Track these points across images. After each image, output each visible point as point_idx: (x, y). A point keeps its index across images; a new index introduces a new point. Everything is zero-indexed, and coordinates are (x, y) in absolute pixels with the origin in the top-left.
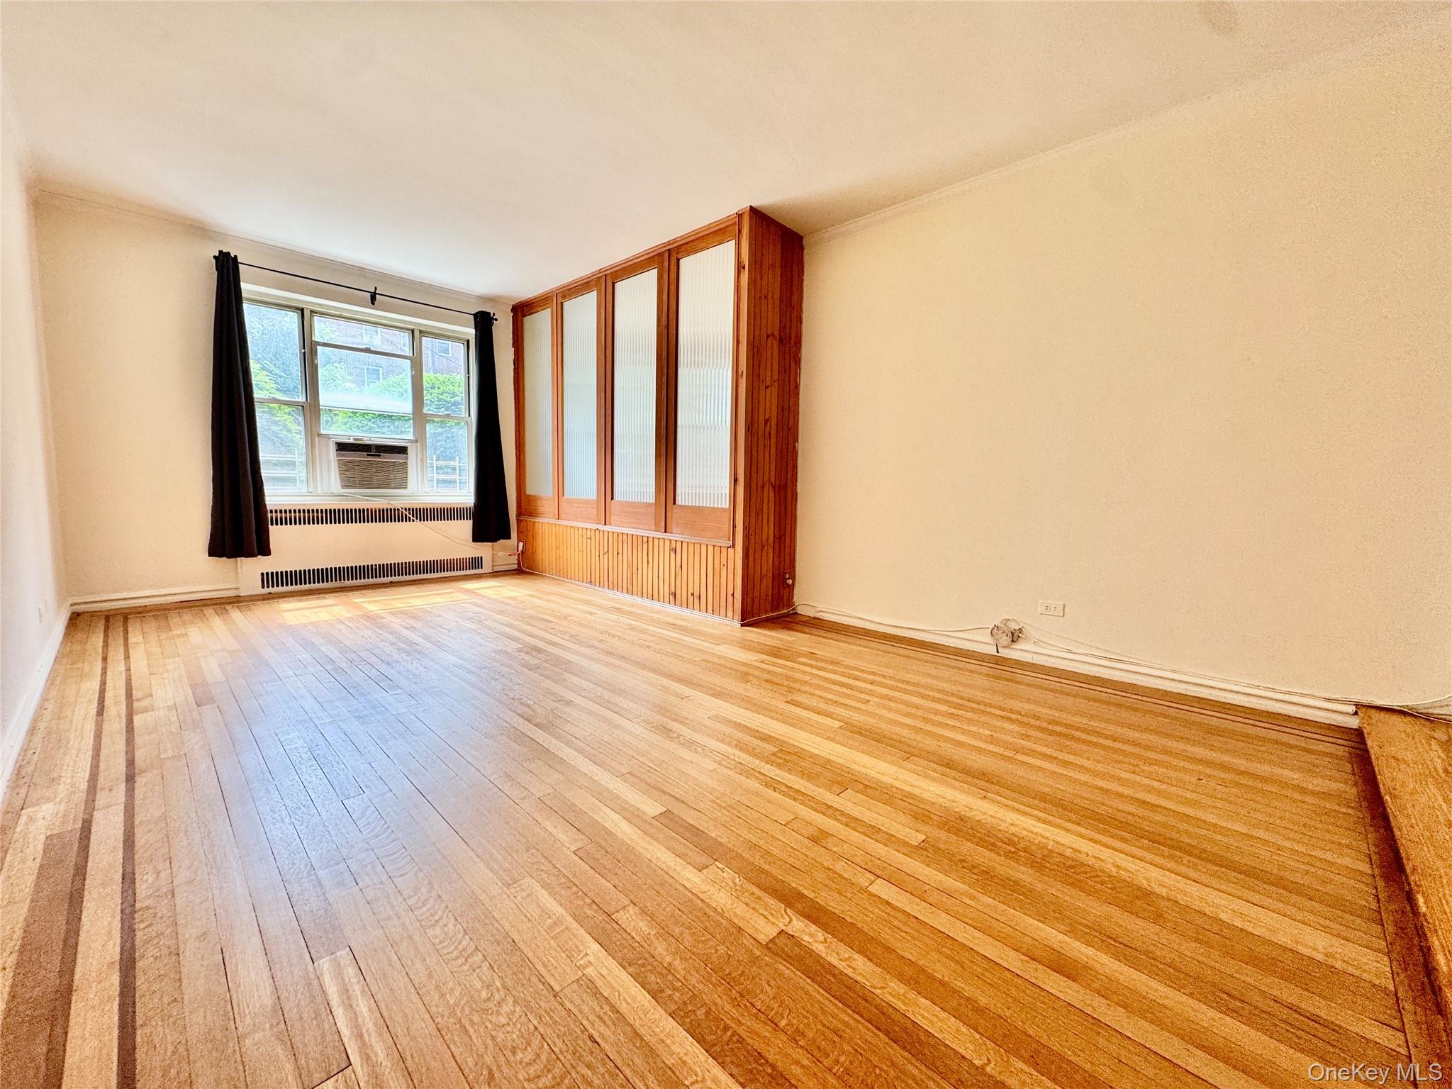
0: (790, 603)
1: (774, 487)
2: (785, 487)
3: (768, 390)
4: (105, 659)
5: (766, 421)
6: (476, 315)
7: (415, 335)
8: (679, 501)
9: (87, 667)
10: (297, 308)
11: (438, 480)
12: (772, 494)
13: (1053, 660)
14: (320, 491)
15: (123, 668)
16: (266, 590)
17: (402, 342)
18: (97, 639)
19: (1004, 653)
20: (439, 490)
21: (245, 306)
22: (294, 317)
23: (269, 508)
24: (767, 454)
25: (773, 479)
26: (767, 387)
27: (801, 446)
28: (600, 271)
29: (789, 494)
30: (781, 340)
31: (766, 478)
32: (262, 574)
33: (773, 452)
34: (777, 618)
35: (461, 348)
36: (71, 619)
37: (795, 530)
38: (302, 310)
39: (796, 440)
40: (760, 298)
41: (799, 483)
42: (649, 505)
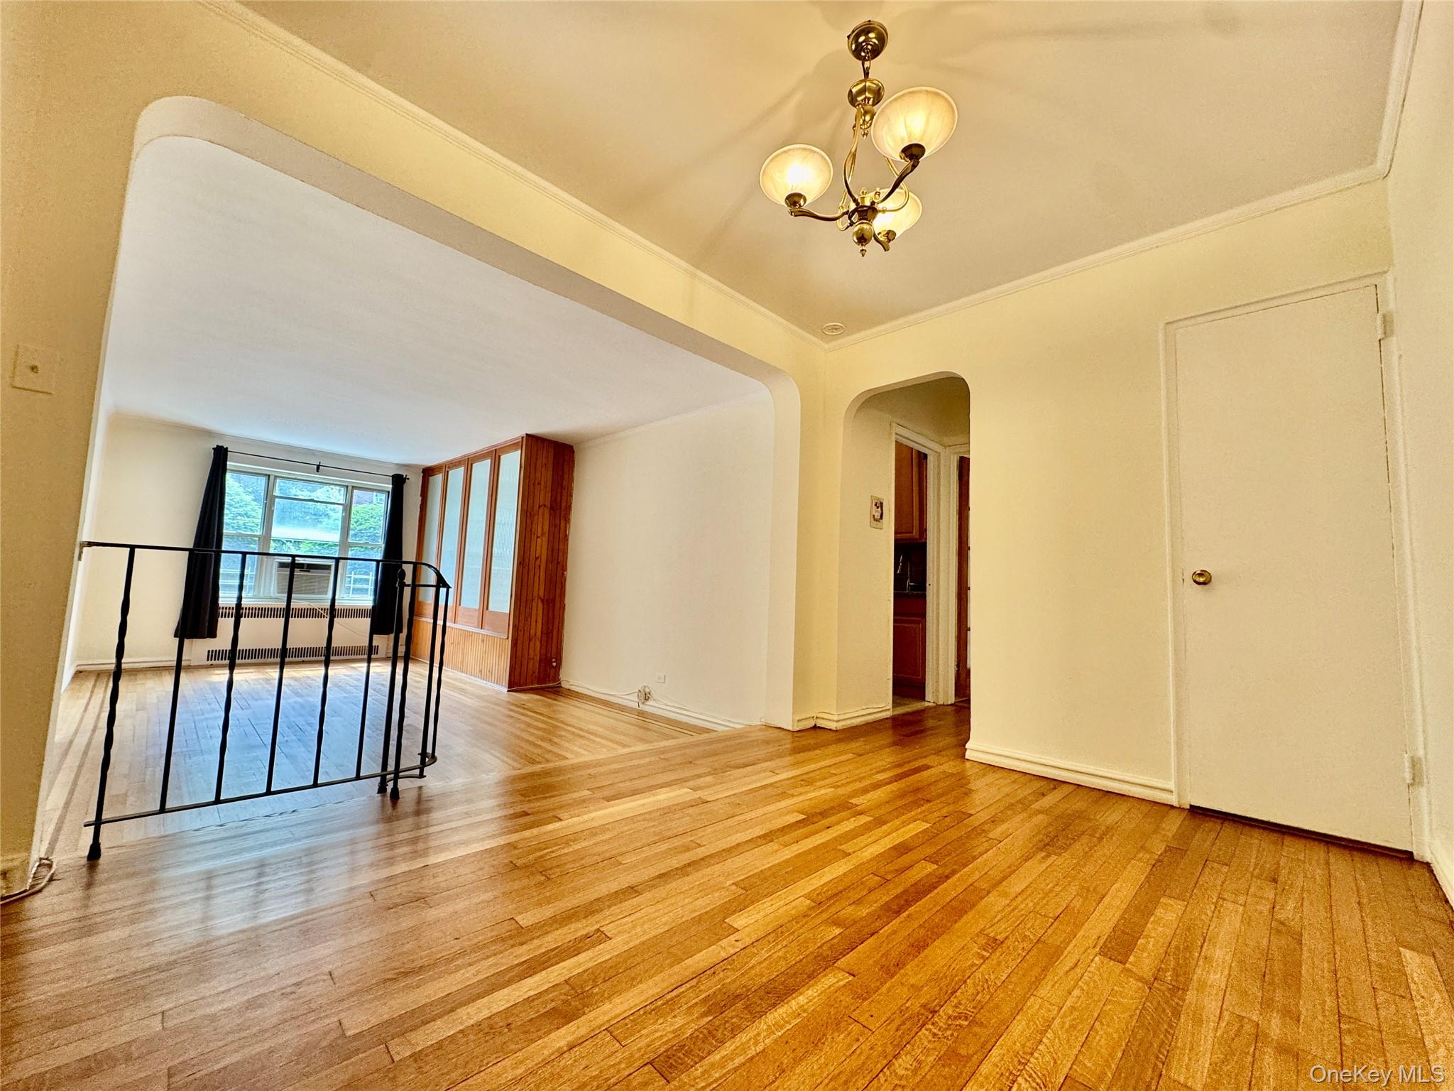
0: (556, 678)
1: (542, 601)
2: (554, 601)
3: (539, 540)
4: (92, 692)
5: (536, 558)
6: (393, 476)
7: (350, 490)
8: (490, 609)
9: (81, 695)
10: (266, 475)
11: (354, 589)
12: (540, 605)
13: (660, 711)
14: (261, 595)
15: (101, 696)
16: (210, 662)
17: (338, 495)
18: (90, 684)
19: (642, 707)
20: (354, 596)
21: (228, 476)
22: (263, 480)
23: (221, 606)
24: (537, 579)
25: (541, 594)
26: (538, 537)
27: (569, 574)
28: (465, 456)
29: (557, 605)
30: (552, 508)
31: (536, 593)
32: (209, 651)
33: (542, 576)
34: (542, 689)
35: (383, 496)
36: (75, 674)
37: (563, 629)
38: (269, 476)
39: (564, 569)
40: (534, 484)
41: (567, 598)
42: (476, 610)
